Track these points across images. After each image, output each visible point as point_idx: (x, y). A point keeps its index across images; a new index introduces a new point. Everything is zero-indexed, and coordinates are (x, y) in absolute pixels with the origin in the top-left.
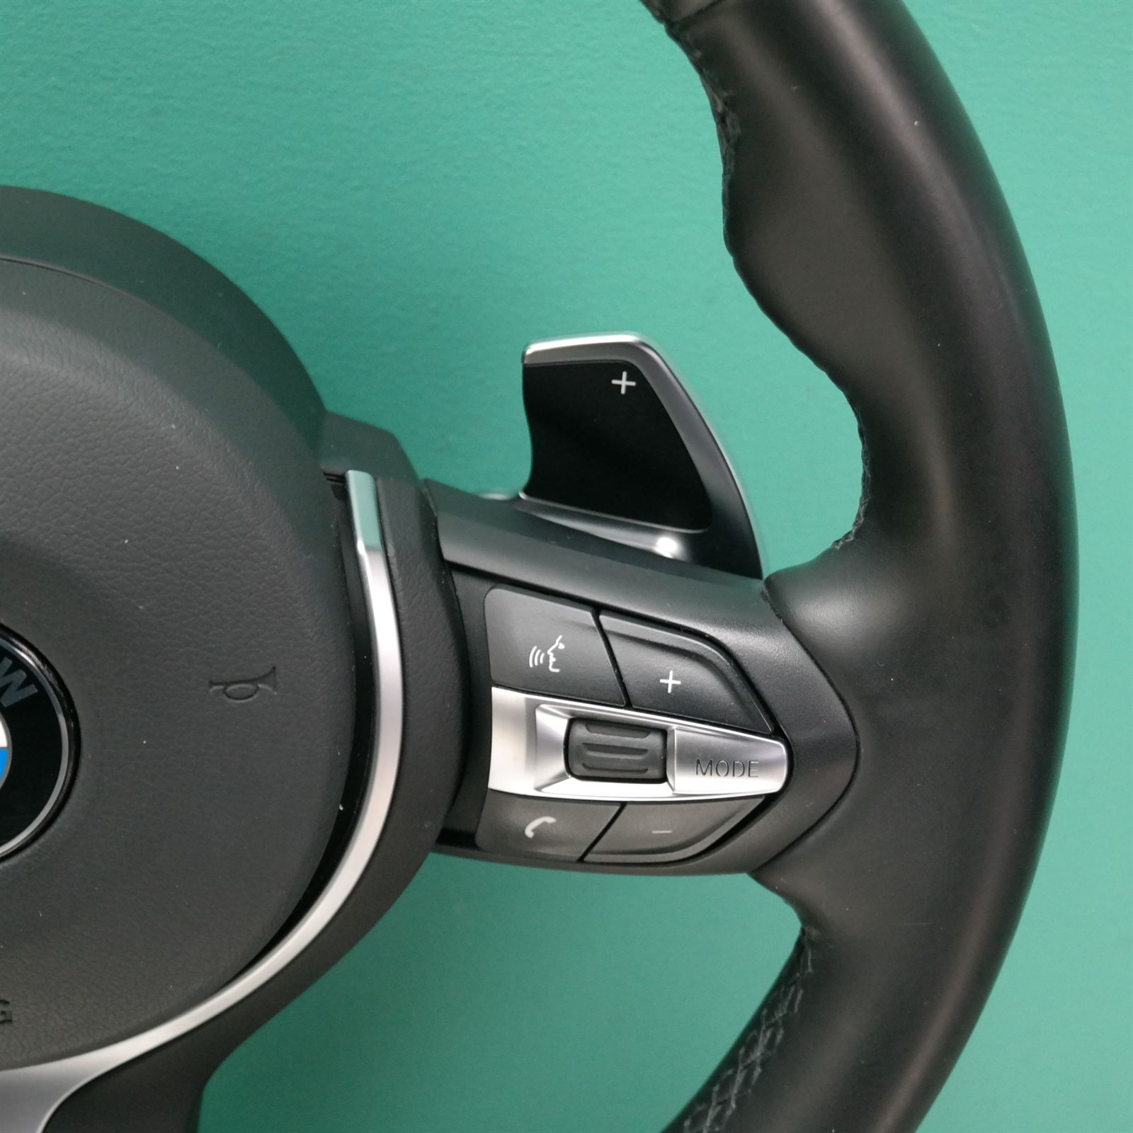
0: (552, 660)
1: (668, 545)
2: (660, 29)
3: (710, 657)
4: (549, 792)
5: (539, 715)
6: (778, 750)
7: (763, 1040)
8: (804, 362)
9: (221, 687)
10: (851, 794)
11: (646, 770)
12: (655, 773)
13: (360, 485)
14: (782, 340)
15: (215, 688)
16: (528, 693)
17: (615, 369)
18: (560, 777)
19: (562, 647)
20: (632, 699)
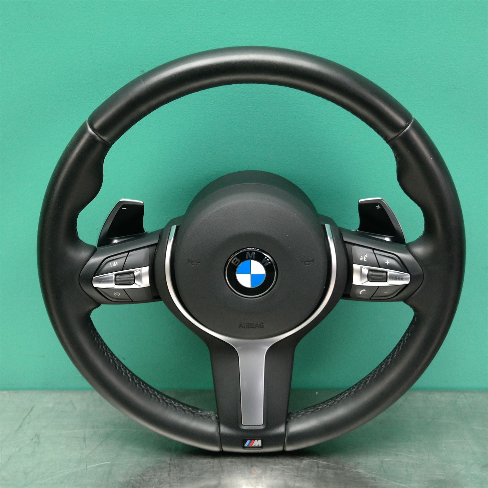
0: (365, 259)
1: (387, 239)
2: (385, 141)
3: (395, 258)
4: (364, 284)
5: (362, 269)
6: (409, 276)
7: (407, 336)
8: (412, 202)
9: (304, 263)
10: (423, 284)
11: (383, 280)
12: (385, 280)
13: (328, 227)
14: (408, 198)
15: (303, 263)
16: (361, 265)
17: (376, 204)
18: (367, 282)
19: (367, 256)
20: (380, 265)
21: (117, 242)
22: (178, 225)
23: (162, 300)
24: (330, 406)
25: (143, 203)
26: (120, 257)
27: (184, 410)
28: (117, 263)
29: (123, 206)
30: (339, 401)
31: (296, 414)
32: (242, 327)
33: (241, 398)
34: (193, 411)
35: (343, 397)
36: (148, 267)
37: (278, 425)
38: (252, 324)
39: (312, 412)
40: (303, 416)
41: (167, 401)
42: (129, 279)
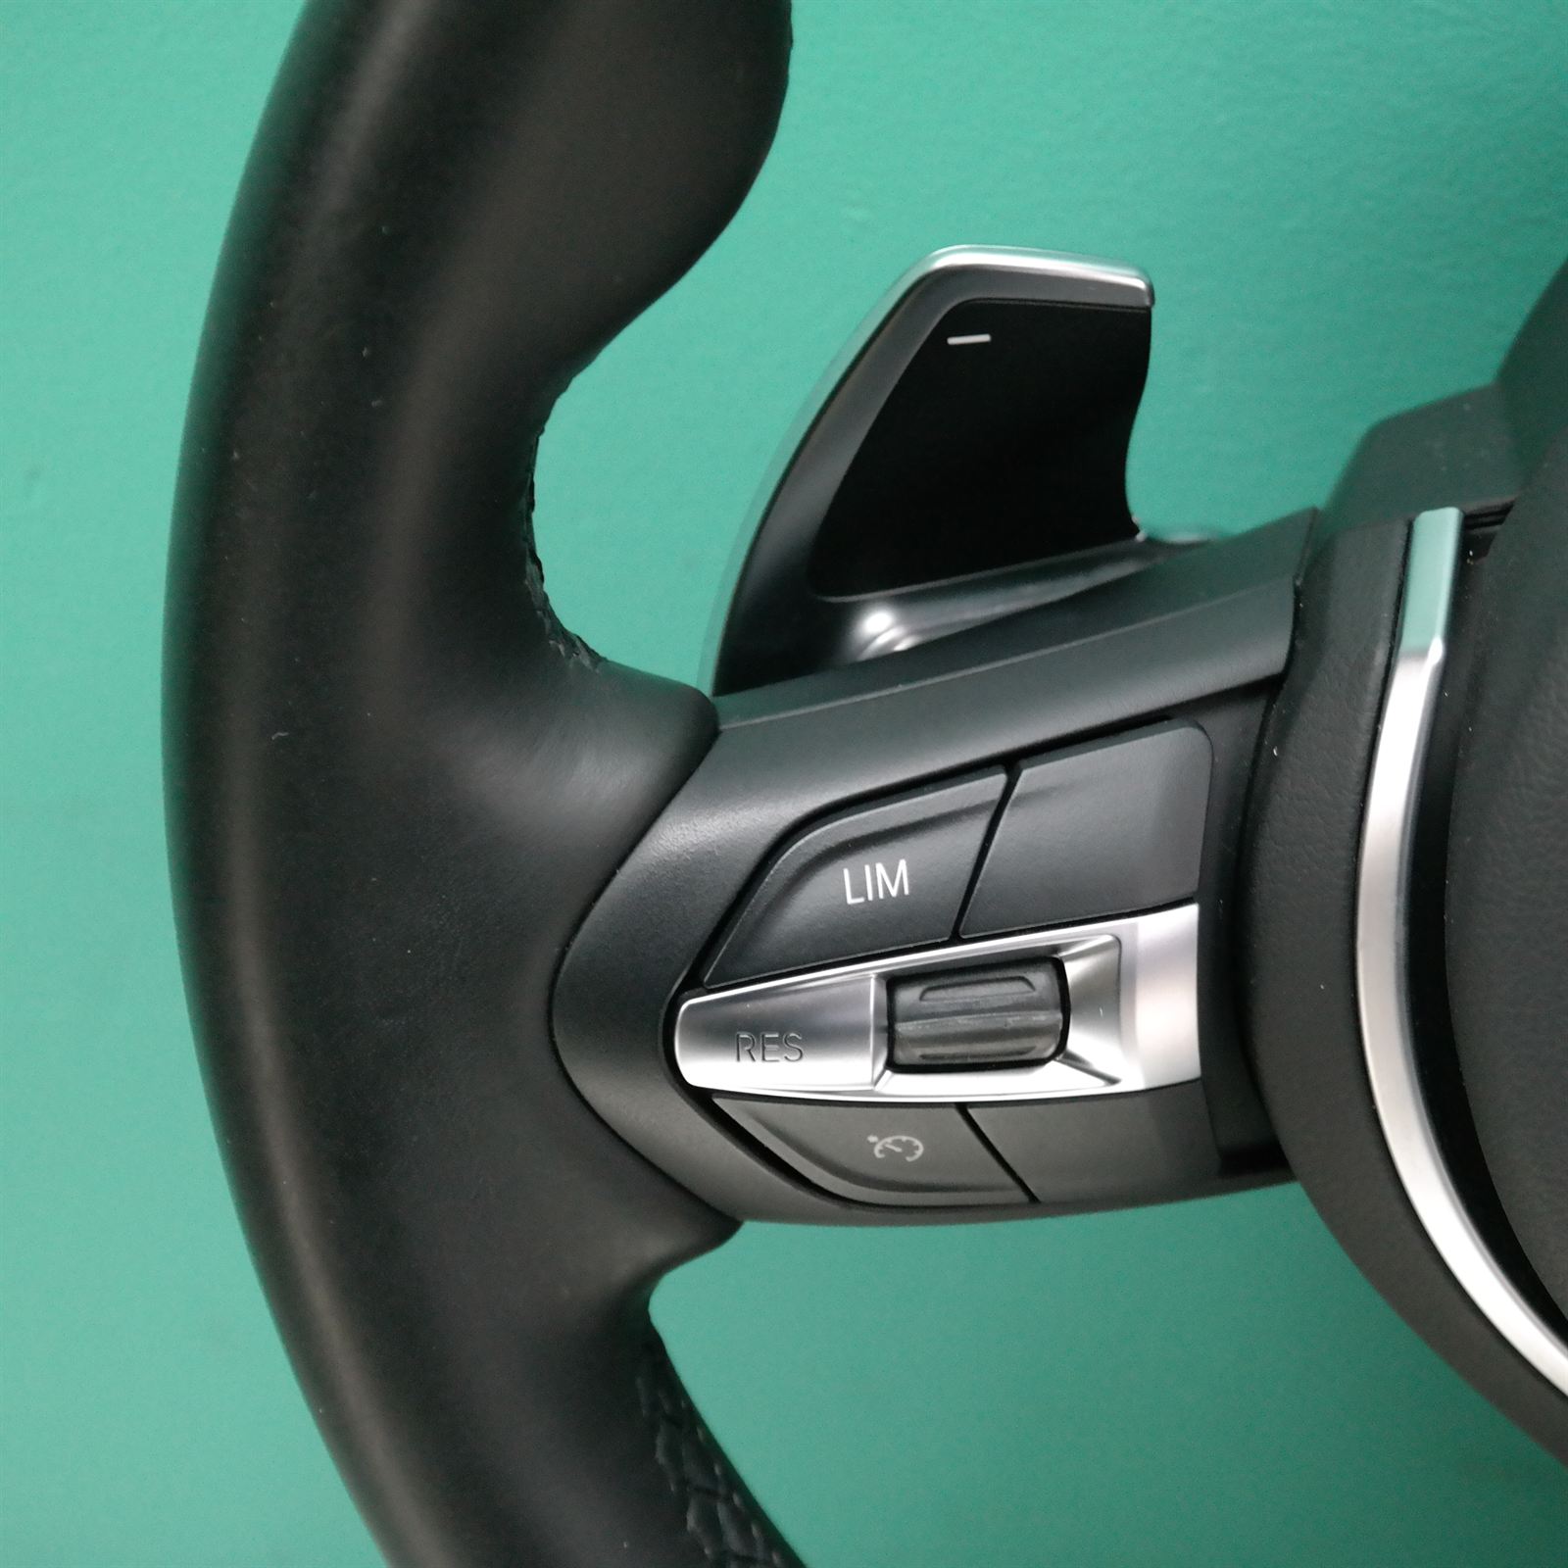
21: (901, 647)
22: (1473, 506)
25: (1141, 285)
26: (931, 813)
28: (902, 867)
29: (964, 318)
36: (1188, 916)
42: (1013, 1020)
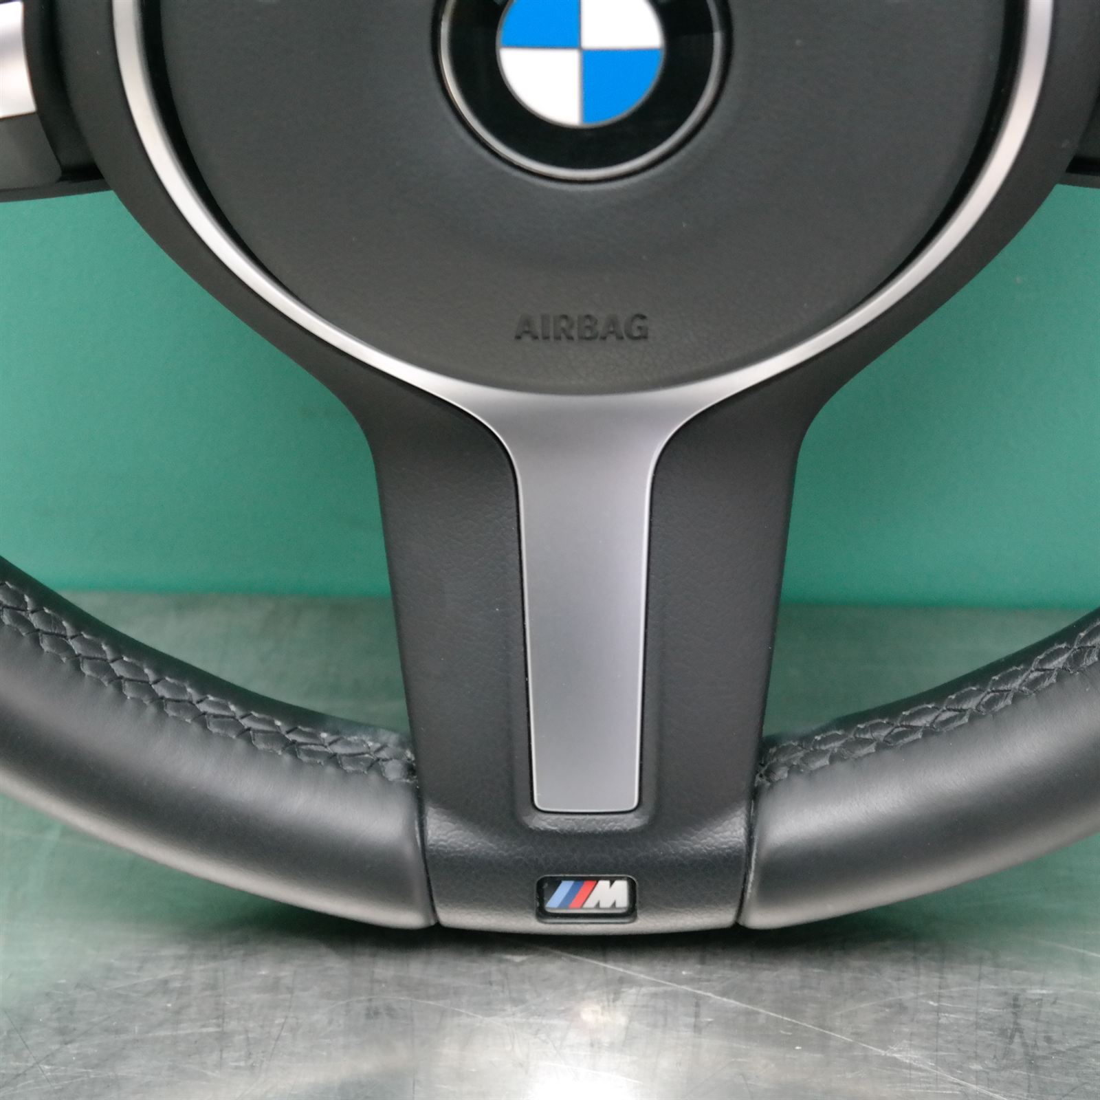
23: (106, 187)
24: (975, 716)
27: (244, 733)
30: (1018, 697)
31: (801, 754)
32: (536, 338)
33: (527, 683)
34: (291, 737)
35: (1042, 678)
36: (18, 8)
37: (715, 811)
38: (588, 323)
39: (882, 746)
40: (840, 767)
41: (160, 690)
